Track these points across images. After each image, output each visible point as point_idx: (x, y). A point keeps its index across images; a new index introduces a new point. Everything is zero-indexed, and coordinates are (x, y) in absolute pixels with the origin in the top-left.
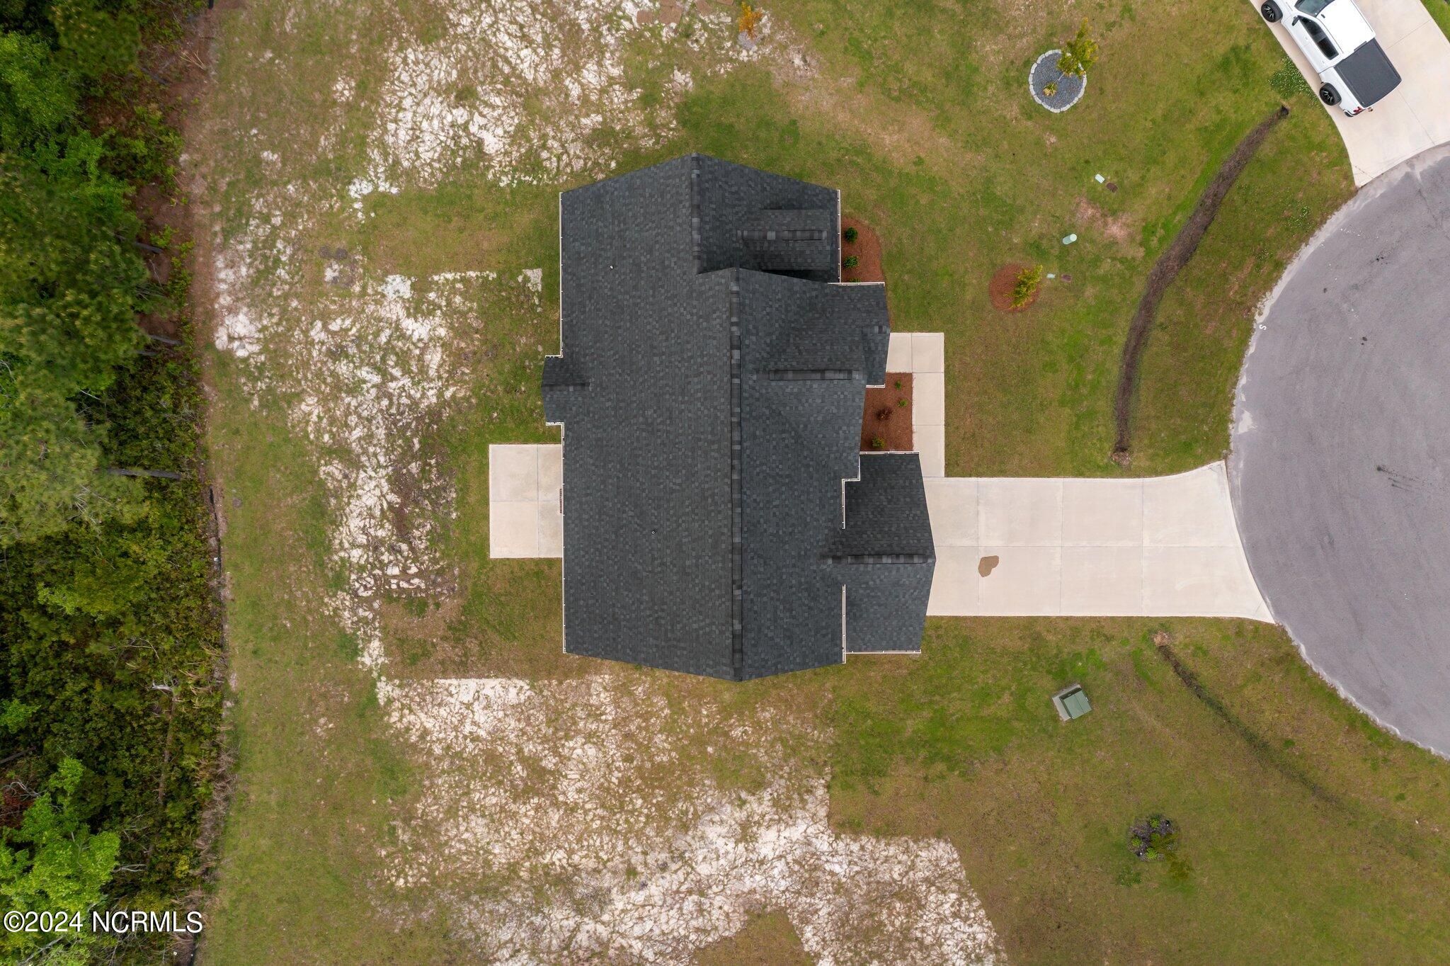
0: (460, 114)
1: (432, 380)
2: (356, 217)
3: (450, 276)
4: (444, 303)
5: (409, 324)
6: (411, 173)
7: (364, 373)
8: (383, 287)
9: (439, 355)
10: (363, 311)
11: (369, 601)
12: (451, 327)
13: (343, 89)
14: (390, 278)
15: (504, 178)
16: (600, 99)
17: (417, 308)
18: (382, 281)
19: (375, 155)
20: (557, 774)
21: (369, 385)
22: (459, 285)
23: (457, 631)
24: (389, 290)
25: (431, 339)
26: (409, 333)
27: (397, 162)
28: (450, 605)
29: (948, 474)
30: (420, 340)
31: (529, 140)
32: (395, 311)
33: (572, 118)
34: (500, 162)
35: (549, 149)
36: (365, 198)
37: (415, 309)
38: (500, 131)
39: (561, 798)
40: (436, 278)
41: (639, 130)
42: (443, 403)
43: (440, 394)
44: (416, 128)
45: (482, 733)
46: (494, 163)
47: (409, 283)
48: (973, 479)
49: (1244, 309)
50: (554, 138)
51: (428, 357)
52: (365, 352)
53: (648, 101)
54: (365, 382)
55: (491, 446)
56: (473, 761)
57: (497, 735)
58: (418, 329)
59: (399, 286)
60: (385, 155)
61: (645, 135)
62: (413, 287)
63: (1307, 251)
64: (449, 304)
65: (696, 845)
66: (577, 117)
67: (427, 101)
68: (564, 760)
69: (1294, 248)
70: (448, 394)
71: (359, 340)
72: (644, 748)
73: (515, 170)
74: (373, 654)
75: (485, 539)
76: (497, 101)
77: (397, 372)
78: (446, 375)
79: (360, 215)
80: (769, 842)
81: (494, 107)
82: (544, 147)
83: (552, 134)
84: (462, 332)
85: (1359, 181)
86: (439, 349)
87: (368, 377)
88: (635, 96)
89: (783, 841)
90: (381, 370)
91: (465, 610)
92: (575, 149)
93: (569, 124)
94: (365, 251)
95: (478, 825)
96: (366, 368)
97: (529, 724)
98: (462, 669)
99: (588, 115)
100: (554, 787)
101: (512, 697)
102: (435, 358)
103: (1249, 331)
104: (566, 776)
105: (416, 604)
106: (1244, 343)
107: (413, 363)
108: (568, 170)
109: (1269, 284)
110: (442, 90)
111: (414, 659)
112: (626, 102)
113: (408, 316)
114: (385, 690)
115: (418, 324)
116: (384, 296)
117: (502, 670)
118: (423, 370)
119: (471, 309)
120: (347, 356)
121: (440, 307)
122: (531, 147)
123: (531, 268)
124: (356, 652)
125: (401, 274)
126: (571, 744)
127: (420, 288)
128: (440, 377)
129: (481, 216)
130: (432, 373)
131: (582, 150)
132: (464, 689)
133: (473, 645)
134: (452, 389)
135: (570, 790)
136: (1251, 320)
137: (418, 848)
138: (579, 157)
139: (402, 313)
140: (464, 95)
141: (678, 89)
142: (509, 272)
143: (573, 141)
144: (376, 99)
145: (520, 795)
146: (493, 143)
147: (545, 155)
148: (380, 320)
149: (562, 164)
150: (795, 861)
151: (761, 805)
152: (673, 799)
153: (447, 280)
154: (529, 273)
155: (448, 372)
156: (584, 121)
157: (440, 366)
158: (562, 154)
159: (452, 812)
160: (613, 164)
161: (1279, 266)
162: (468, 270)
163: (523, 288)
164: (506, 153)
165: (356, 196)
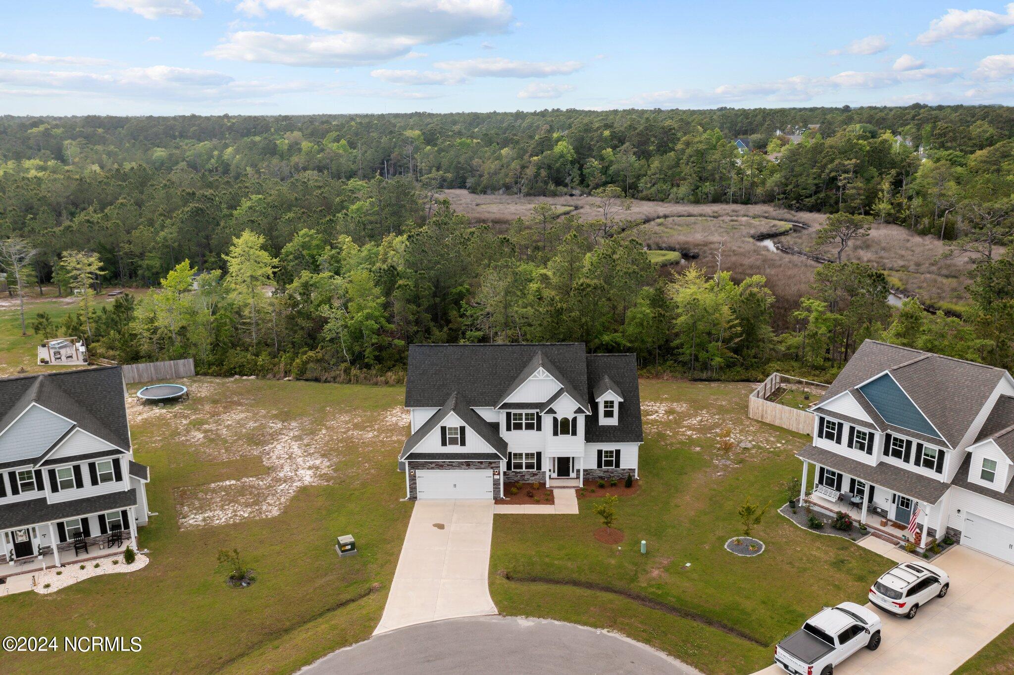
0: (662, 412)
16: (680, 434)
20: (363, 430)
29: (496, 516)
33: (669, 430)
38: (657, 418)
39: (351, 431)
48: (492, 522)
67: (666, 407)
68: (369, 431)
76: (671, 418)
83: (660, 426)
92: (654, 430)
93: (666, 429)
95: (346, 419)
99: (671, 432)
100: (357, 430)
104: (361, 432)
122: (652, 423)
135: (354, 432)
137: (342, 410)
140: (671, 412)
143: (658, 430)
145: (356, 425)
146: (651, 417)
147: (649, 425)
149: (646, 428)
158: (651, 428)
159: (354, 415)
164: (647, 419)
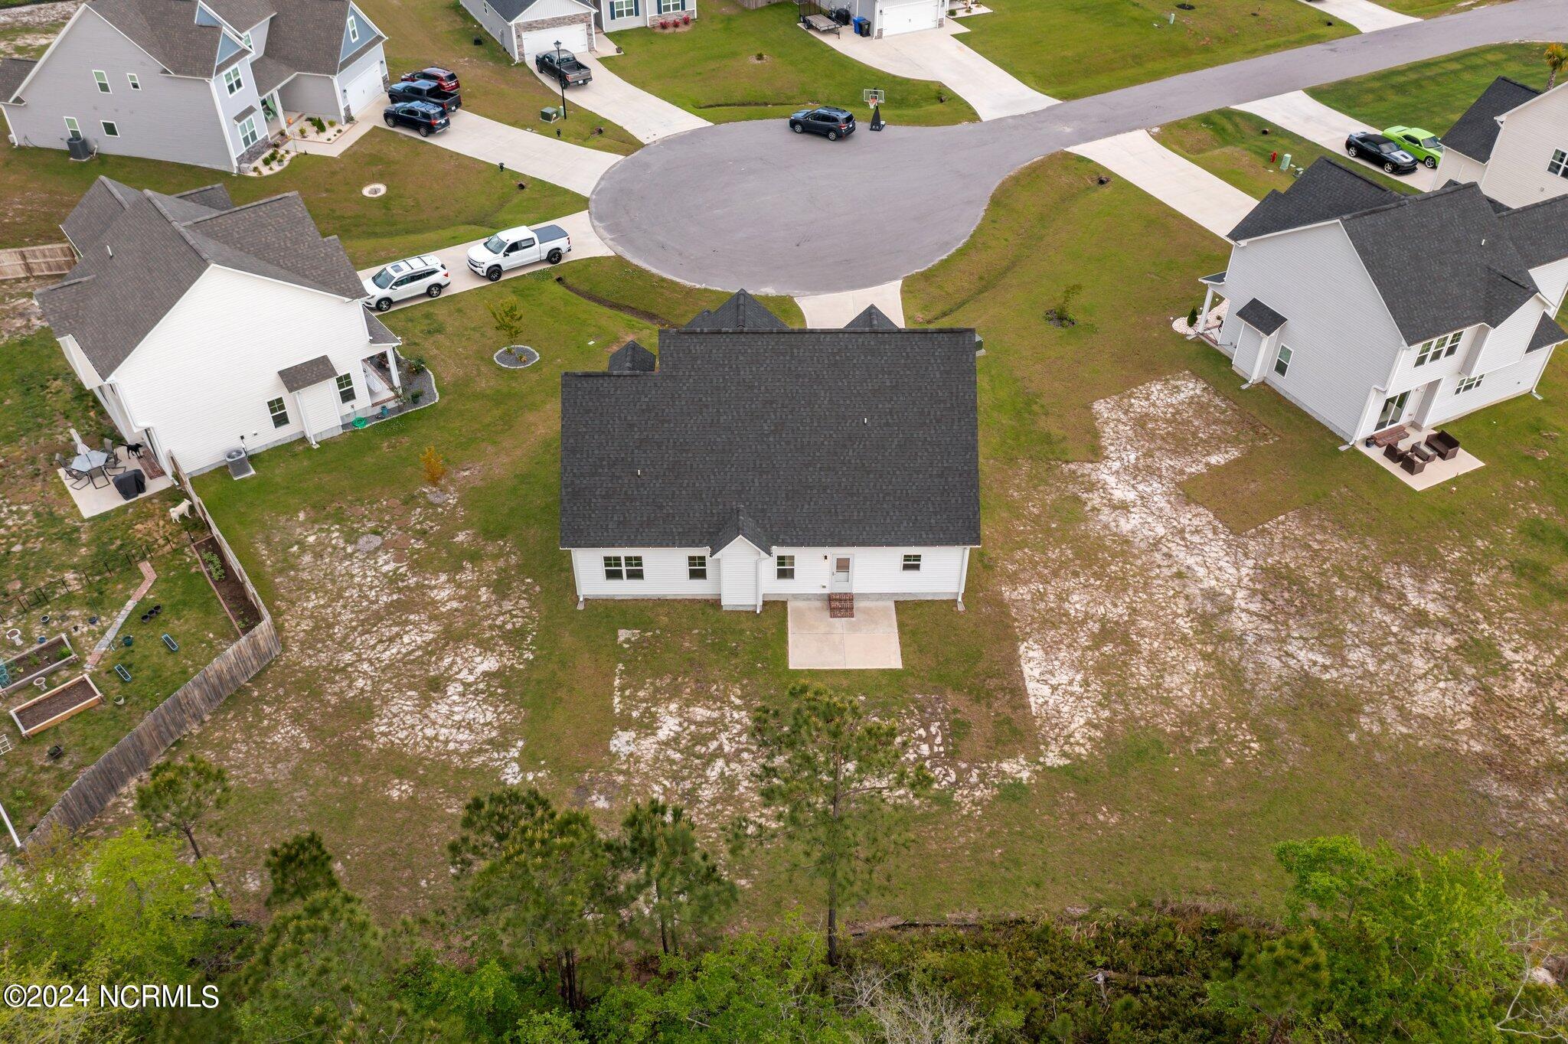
0: (453, 689)
1: (723, 715)
2: (543, 778)
3: (617, 700)
4: (645, 705)
5: (663, 734)
6: (504, 730)
7: (713, 774)
8: (622, 755)
9: (697, 709)
10: (646, 774)
11: (960, 772)
12: (669, 700)
13: (399, 791)
14: (613, 749)
15: (525, 656)
16: (466, 589)
17: (647, 726)
18: (615, 756)
19: (478, 760)
20: (1104, 621)
21: (726, 769)
22: (627, 693)
23: (979, 695)
24: (626, 750)
25: (680, 716)
26: (672, 734)
27: (491, 742)
28: (953, 699)
30: (680, 725)
31: (492, 638)
32: (648, 747)
33: (479, 607)
34: (508, 659)
35: (505, 623)
36: (524, 770)
37: (648, 728)
38: (478, 659)
39: (1126, 618)
40: (617, 710)
41: (501, 563)
42: (747, 706)
43: (738, 708)
44: (458, 726)
45: (1079, 677)
46: (509, 664)
47: (619, 733)
49: (690, 292)
50: (494, 620)
51: (699, 718)
52: (690, 773)
53: (475, 557)
54: (722, 773)
55: (791, 667)
56: (1109, 685)
57: (1078, 665)
58: (669, 726)
59: (622, 742)
60: (480, 751)
61: (506, 561)
62: (624, 729)
63: (654, 270)
64: (645, 701)
65: (1141, 536)
66: (479, 604)
67: (433, 716)
68: (1088, 616)
69: (653, 275)
70: (738, 702)
71: (676, 778)
72: (1063, 564)
73: (518, 648)
74: (1017, 768)
75: (884, 672)
76: (447, 661)
77: (714, 745)
78: (719, 704)
79: (540, 775)
80: (1122, 493)
81: (454, 663)
82: (500, 627)
83: (490, 622)
84: (674, 692)
85: (613, 254)
86: (691, 709)
87: (717, 770)
88: (469, 566)
89: (1119, 486)
90: (709, 759)
91: (957, 688)
92: (508, 605)
93: (484, 609)
94: (583, 771)
95: (1172, 681)
96: (708, 772)
97: (1061, 642)
98: (1017, 692)
99: (479, 596)
100: (1117, 623)
101: (1037, 654)
102: (700, 713)
103: (706, 290)
104: (1105, 615)
105: (957, 730)
106: (711, 291)
107: (704, 731)
108: (527, 610)
109: (677, 284)
110: (425, 701)
111: (1015, 732)
112: (473, 571)
113: (655, 734)
114: (1053, 758)
115: (664, 726)
116: (631, 755)
117: (1012, 661)
118: (712, 722)
119: (652, 684)
120: (695, 790)
121: (648, 708)
122: (500, 637)
123: (617, 637)
124: (1018, 784)
125: (610, 739)
126: (1072, 612)
127: (626, 723)
128: (720, 708)
129: (560, 674)
130: (716, 715)
131: (510, 601)
132: (1037, 693)
133: (992, 683)
134: (733, 698)
135: (1118, 612)
136: (699, 289)
137: (1212, 729)
138: (517, 603)
139: (651, 739)
140: (435, 686)
141: (470, 539)
142: (618, 653)
143: (501, 607)
144: (420, 760)
145: (1133, 650)
146: (490, 664)
147: (509, 626)
148: (656, 759)
149: (520, 614)
150: (1135, 478)
151: (1095, 499)
152: (1106, 548)
153: (620, 702)
154: (621, 639)
155: (715, 702)
156: (484, 598)
157: (709, 708)
158: (511, 614)
159: (1167, 702)
160: (529, 580)
161: (663, 280)
162: (612, 685)
163: (635, 645)
164: (501, 654)
165: (519, 778)
